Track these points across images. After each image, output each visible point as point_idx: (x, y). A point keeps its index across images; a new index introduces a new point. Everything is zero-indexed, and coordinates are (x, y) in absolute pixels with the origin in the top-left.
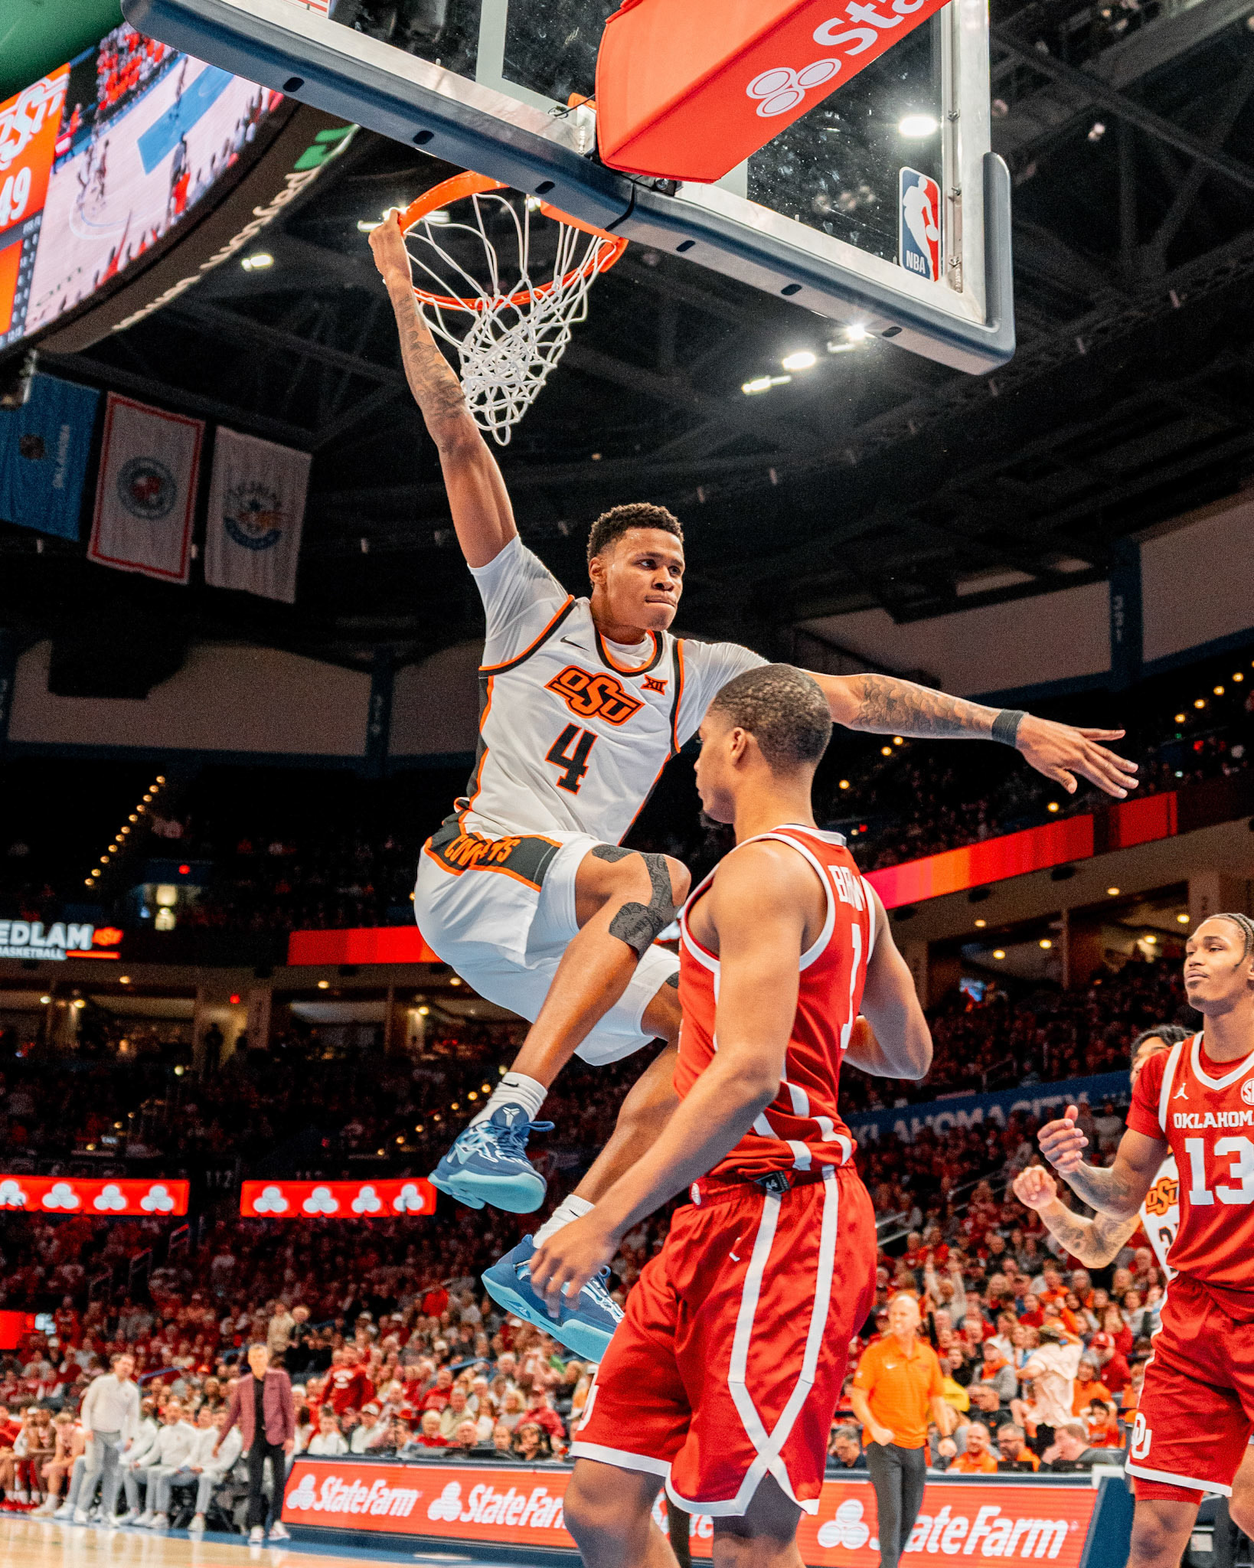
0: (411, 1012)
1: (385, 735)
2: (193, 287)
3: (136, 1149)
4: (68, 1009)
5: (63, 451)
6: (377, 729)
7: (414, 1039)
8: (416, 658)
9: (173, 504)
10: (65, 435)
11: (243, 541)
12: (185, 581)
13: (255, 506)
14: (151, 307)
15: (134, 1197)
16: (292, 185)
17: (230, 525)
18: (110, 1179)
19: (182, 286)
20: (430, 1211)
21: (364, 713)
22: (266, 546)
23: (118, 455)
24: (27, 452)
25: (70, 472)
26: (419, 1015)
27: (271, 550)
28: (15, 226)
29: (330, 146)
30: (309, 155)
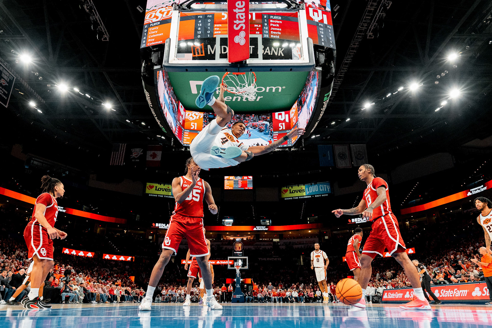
0: (406, 223)
1: (391, 182)
2: (318, 123)
4: (352, 231)
5: (329, 155)
7: (407, 226)
9: (346, 157)
10: (328, 153)
11: (358, 159)
12: (351, 167)
13: (359, 154)
14: (314, 128)
16: (325, 104)
17: (356, 158)
19: (317, 124)
20: (415, 253)
22: (362, 159)
23: (337, 152)
24: (324, 156)
25: (331, 157)
26: (408, 223)
27: (363, 160)
28: (295, 124)
29: (328, 96)
30: (325, 99)
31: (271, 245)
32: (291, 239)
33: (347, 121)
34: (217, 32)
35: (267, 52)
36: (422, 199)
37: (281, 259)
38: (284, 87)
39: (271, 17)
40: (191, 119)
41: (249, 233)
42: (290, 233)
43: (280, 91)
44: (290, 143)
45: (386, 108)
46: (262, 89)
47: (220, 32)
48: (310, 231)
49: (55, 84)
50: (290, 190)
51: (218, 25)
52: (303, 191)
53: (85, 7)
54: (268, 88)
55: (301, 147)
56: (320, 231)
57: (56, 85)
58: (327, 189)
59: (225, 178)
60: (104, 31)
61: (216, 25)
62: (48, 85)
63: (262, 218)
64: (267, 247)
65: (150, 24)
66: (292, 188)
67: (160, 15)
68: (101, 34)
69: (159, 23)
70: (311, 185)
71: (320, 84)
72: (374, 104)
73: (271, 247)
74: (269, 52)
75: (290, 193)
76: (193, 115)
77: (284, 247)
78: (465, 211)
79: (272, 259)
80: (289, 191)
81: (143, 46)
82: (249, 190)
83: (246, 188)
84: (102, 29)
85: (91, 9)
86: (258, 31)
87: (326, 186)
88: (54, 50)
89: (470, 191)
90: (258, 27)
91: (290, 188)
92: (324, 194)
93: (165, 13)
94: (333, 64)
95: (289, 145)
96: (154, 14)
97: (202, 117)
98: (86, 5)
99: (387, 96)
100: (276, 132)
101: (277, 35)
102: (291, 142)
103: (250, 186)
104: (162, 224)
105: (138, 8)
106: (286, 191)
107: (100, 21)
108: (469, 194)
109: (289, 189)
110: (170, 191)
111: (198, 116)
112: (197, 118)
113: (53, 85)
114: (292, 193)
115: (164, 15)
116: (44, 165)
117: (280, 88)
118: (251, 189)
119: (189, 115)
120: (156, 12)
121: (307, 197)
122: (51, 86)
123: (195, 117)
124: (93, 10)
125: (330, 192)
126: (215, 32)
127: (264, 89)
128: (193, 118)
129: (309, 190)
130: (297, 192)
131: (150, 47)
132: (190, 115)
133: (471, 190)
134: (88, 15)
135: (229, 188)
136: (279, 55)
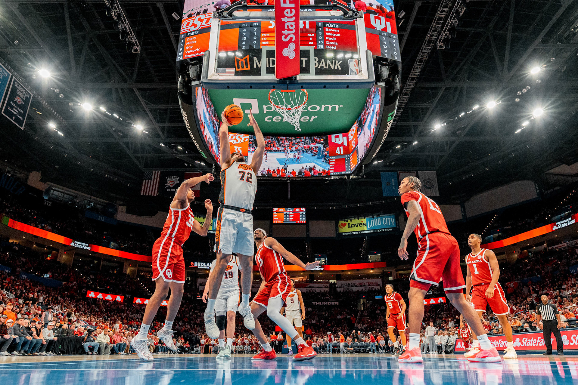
1: (465, 214)
2: (381, 146)
3: (436, 292)
5: (393, 183)
6: (463, 214)
8: (468, 200)
10: (393, 181)
11: (427, 188)
15: (436, 301)
16: (388, 125)
17: (425, 186)
18: (432, 298)
21: (460, 212)
24: (388, 185)
25: (395, 186)
27: (433, 189)
28: (355, 148)
29: (392, 116)
30: (389, 119)
31: (328, 287)
32: (350, 279)
33: (414, 144)
34: (265, 43)
35: (322, 65)
36: (500, 234)
37: (338, 303)
38: (341, 106)
39: (327, 25)
40: (235, 142)
41: (302, 274)
42: (349, 273)
43: (337, 110)
44: (348, 169)
45: (459, 129)
46: (316, 108)
47: (267, 43)
48: (371, 271)
49: (77, 102)
50: (349, 224)
51: (265, 35)
52: (364, 225)
53: (113, 14)
54: (323, 107)
55: (361, 174)
56: (383, 271)
57: (79, 104)
58: (391, 223)
59: (274, 210)
60: (134, 42)
61: (263, 35)
62: (70, 104)
63: (317, 257)
64: (322, 290)
65: (187, 33)
66: (351, 221)
67: (199, 23)
68: (131, 45)
69: (197, 32)
70: (373, 217)
71: (383, 102)
72: (445, 124)
73: (328, 289)
74: (324, 65)
75: (349, 227)
76: (237, 138)
77: (342, 290)
78: (550, 248)
79: (328, 303)
80: (347, 225)
81: (179, 58)
82: (301, 224)
83: (298, 222)
84: (132, 39)
85: (119, 16)
86: (311, 41)
87: (390, 220)
88: (77, 63)
89: (555, 225)
90: (311, 37)
91: (349, 221)
92: (388, 228)
93: (205, 21)
94: (398, 79)
95: (347, 173)
96: (191, 22)
97: (247, 140)
98: (114, 12)
99: (460, 116)
100: (332, 158)
101: (334, 45)
102: (350, 168)
103: (303, 220)
104: (202, 263)
105: (173, 15)
106: (344, 225)
107: (130, 30)
108: (555, 228)
109: (347, 223)
110: (211, 225)
111: (243, 139)
112: (242, 141)
113: (75, 103)
114: (352, 227)
115: (204, 24)
116: (66, 195)
117: (337, 107)
118: (303, 223)
119: (232, 137)
120: (194, 20)
121: (368, 232)
122: (74, 105)
123: (239, 140)
124: (122, 18)
125: (395, 226)
126: (263, 43)
127: (318, 108)
128: (237, 141)
129: (370, 224)
130: (357, 226)
131: (188, 60)
132: (234, 138)
133: (557, 224)
134: (116, 23)
135: (279, 222)
136: (336, 68)
